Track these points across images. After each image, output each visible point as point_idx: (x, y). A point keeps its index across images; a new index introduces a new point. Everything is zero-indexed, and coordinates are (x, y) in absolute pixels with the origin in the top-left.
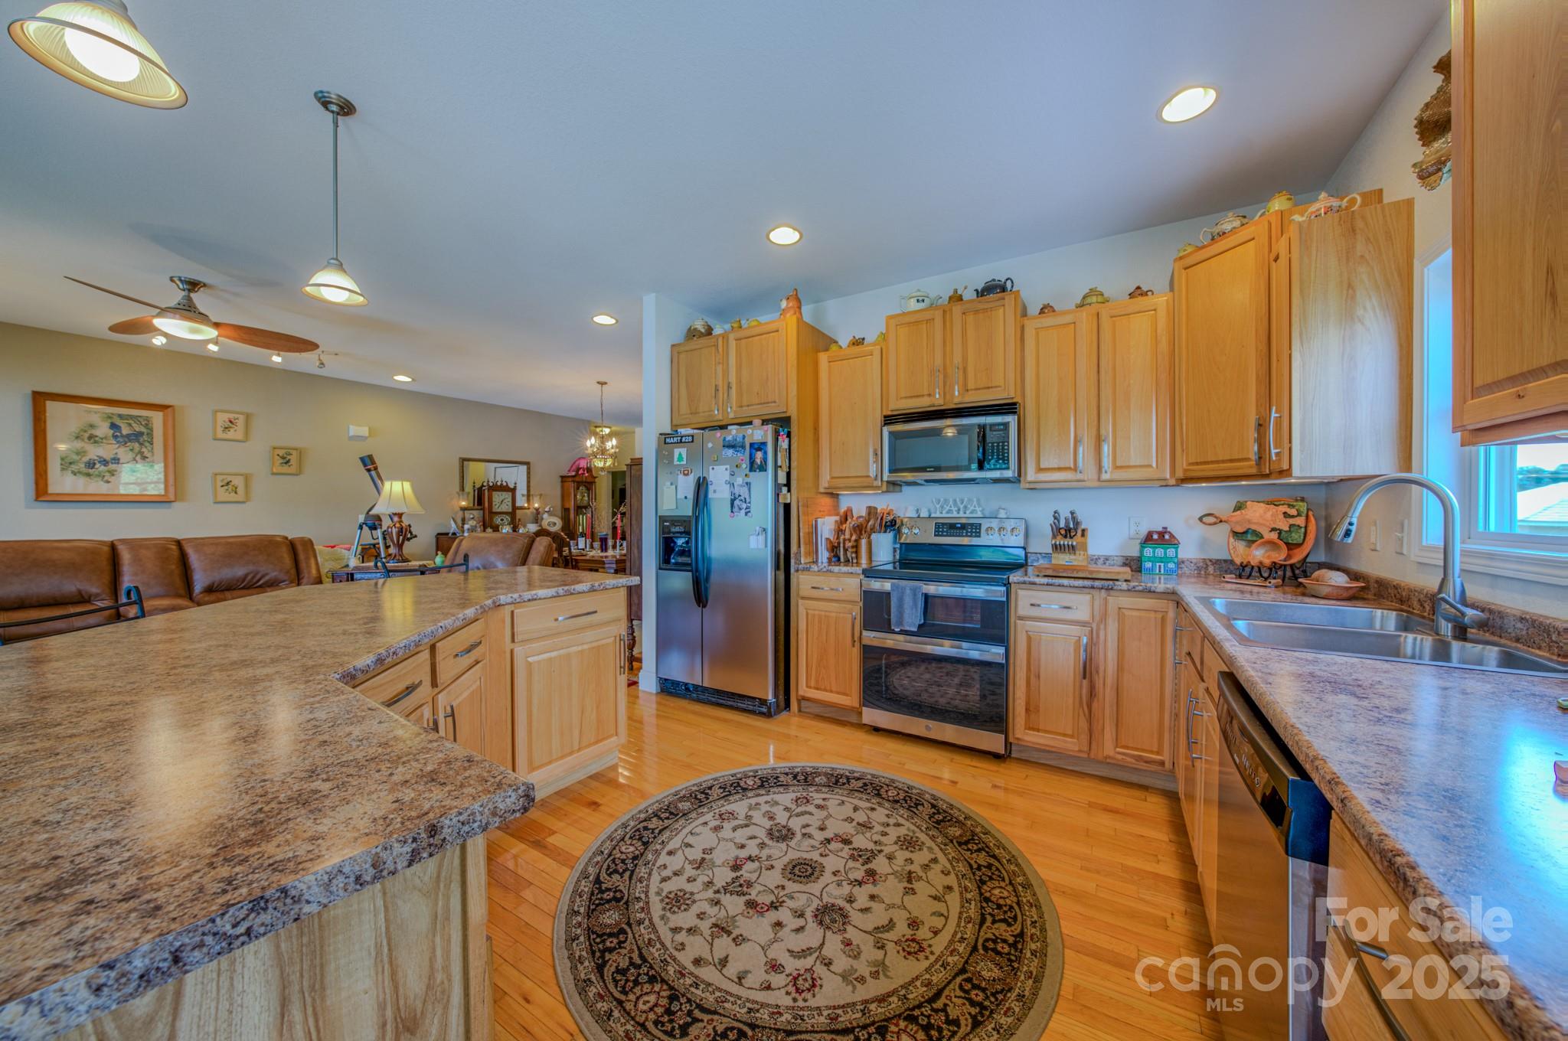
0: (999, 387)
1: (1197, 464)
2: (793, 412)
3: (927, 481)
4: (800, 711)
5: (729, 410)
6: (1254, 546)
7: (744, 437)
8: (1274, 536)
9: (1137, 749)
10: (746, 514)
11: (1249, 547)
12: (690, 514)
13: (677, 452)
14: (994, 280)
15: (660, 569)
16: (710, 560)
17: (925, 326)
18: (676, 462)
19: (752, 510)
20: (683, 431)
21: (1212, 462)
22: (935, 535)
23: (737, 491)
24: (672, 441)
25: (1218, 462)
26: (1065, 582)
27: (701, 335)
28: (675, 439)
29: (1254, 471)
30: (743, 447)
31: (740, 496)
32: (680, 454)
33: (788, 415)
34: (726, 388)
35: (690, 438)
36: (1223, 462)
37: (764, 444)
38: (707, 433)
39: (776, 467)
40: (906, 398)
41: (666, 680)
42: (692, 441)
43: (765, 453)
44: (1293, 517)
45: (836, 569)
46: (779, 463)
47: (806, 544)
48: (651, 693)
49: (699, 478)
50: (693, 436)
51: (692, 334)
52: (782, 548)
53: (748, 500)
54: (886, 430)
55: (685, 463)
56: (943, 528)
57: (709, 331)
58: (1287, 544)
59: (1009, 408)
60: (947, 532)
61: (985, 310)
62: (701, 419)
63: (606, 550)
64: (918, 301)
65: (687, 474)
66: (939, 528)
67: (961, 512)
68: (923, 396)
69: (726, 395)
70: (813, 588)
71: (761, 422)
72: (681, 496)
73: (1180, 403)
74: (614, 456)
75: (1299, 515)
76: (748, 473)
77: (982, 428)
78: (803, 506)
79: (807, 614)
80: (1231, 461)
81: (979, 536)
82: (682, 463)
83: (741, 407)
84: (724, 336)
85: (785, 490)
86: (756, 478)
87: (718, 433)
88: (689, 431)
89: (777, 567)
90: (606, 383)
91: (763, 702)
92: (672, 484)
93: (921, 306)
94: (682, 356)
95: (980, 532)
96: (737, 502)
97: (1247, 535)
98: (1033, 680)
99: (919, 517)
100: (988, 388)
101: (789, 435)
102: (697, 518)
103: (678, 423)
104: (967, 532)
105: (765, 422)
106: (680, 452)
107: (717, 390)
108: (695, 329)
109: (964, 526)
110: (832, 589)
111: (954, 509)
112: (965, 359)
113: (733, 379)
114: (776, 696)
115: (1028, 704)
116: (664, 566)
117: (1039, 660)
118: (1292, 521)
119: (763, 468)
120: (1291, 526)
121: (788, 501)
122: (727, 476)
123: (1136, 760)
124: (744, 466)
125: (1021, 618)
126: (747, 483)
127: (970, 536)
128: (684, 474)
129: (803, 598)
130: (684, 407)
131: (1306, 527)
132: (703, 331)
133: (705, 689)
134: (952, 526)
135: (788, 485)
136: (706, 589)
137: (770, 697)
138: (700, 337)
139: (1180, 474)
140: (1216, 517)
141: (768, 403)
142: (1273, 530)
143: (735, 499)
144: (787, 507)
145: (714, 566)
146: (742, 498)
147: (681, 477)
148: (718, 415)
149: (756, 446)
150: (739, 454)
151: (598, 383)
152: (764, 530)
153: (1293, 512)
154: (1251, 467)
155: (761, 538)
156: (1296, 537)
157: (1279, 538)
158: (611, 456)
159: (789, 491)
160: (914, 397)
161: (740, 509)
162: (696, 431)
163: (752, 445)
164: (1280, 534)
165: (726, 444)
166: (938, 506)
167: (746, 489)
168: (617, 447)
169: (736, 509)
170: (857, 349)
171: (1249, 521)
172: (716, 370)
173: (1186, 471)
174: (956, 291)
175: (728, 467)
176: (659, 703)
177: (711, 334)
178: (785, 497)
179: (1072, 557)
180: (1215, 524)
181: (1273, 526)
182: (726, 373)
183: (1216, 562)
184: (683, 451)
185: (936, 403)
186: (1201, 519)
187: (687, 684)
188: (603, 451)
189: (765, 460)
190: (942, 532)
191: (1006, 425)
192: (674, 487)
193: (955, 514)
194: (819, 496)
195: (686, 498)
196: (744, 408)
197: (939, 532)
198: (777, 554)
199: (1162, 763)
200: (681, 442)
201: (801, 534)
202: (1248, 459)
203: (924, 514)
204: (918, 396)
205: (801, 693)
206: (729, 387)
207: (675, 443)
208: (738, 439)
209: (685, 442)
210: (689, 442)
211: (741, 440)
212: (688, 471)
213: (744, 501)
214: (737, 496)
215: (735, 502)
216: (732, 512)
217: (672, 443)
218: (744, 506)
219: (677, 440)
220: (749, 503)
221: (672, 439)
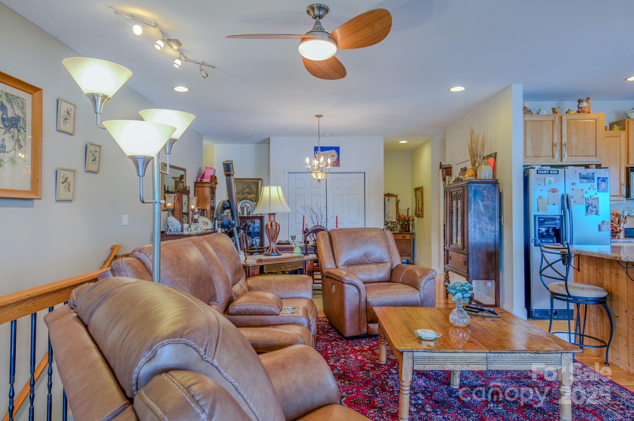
7: (593, 174)
13: (547, 179)
30: (593, 179)
31: (592, 204)
32: (550, 180)
33: (600, 163)
37: (606, 178)
41: (537, 310)
42: (558, 174)
43: (607, 183)
49: (563, 194)
55: (554, 185)
62: (542, 161)
65: (556, 192)
69: (561, 149)
82: (551, 185)
83: (571, 156)
84: (560, 117)
90: (322, 116)
94: (528, 123)
96: (590, 208)
119: (606, 190)
122: (583, 194)
126: (596, 198)
128: (553, 192)
130: (530, 152)
141: (589, 156)
143: (589, 206)
146: (593, 205)
147: (550, 193)
148: (555, 159)
149: (601, 179)
150: (591, 183)
151: (317, 116)
161: (592, 211)
163: (598, 178)
165: (582, 177)
169: (589, 211)
172: (553, 134)
175: (583, 189)
182: (561, 137)
184: (553, 179)
189: (607, 186)
200: (549, 173)
207: (545, 174)
208: (590, 174)
209: (552, 174)
210: (555, 174)
211: (592, 175)
212: (556, 190)
213: (594, 207)
214: (590, 205)
215: (589, 208)
216: (587, 213)
217: (542, 173)
218: (595, 210)
219: (547, 172)
220: (598, 208)
221: (542, 171)
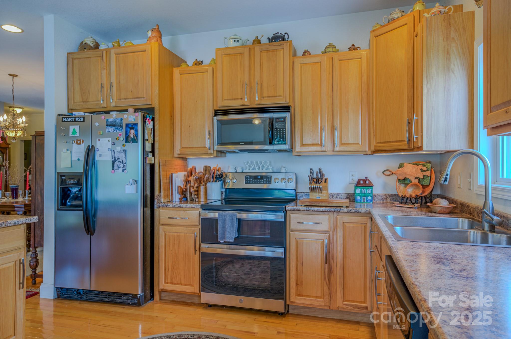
0: (281, 96)
1: (381, 143)
2: (156, 105)
3: (241, 150)
4: (160, 299)
5: (111, 101)
6: (408, 186)
7: (122, 120)
8: (416, 181)
9: (354, 301)
10: (123, 171)
11: (406, 187)
12: (82, 171)
13: (71, 128)
14: (278, 33)
15: (58, 210)
16: (96, 202)
17: (239, 56)
18: (71, 135)
19: (127, 168)
20: (77, 114)
21: (388, 142)
22: (246, 183)
23: (116, 156)
24: (68, 120)
25: (390, 142)
26: (316, 209)
27: (91, 48)
28: (70, 119)
29: (406, 147)
30: (121, 126)
31: (118, 159)
32: (74, 130)
33: (152, 106)
34: (109, 86)
35: (82, 119)
36: (393, 142)
37: (136, 125)
38: (95, 116)
39: (144, 140)
40: (228, 99)
41: (62, 288)
42: (84, 121)
43: (137, 131)
44: (425, 171)
45: (184, 205)
46: (147, 138)
47: (164, 190)
48: (50, 300)
49: (89, 146)
50: (84, 118)
51: (83, 47)
52: (148, 193)
53: (124, 162)
54: (216, 118)
55: (78, 135)
56: (250, 179)
57: (97, 46)
58: (422, 185)
59: (286, 109)
60: (252, 181)
61: (273, 51)
62: (91, 106)
63: (17, 197)
64: (235, 41)
65: (80, 144)
66: (248, 179)
67: (261, 169)
68: (238, 99)
69: (109, 91)
70: (169, 218)
71: (133, 110)
72: (75, 158)
73: (373, 109)
74: (24, 129)
75: (427, 170)
76: (124, 143)
77: (271, 119)
78: (163, 165)
79: (165, 235)
80: (397, 141)
81: (271, 183)
82: (76, 135)
83: (120, 99)
84: (108, 51)
85: (150, 155)
86: (130, 146)
87: (103, 116)
88: (81, 114)
89: (145, 206)
90: (16, 76)
91: (135, 296)
92: (67, 150)
93: (236, 44)
94: (76, 61)
95: (271, 181)
96: (117, 163)
97: (404, 181)
98: (299, 265)
99: (236, 172)
100: (275, 96)
101: (153, 119)
102: (87, 174)
103: (74, 108)
104: (263, 182)
105: (136, 110)
106: (74, 129)
107: (102, 87)
108: (86, 44)
109: (262, 178)
110: (182, 218)
111: (256, 167)
112: (262, 78)
113: (114, 80)
114: (144, 291)
115: (297, 281)
116: (62, 208)
117: (303, 254)
118: (424, 173)
119: (135, 140)
120: (424, 176)
121: (153, 162)
122: (109, 145)
123: (354, 308)
124: (122, 139)
125: (292, 231)
126: (124, 150)
127: (266, 183)
128: (78, 144)
129: (163, 225)
130: (78, 97)
131: (431, 176)
132: (92, 45)
133: (91, 292)
134: (255, 178)
135: (153, 152)
136: (94, 222)
137: (139, 292)
138: (89, 49)
139: (373, 148)
140: (390, 172)
141: (139, 98)
142: (416, 178)
143: (115, 161)
144: (152, 166)
145: (100, 207)
146: (120, 160)
147: (75, 145)
148: (103, 104)
149: (130, 126)
150: (118, 131)
151: (10, 75)
152: (136, 181)
153: (425, 169)
154: (405, 145)
155: (134, 187)
156: (426, 182)
157: (419, 182)
158: (21, 129)
159: (153, 155)
160: (233, 99)
161: (119, 168)
162: (86, 114)
163: (127, 125)
164: (419, 180)
165: (109, 124)
166: (247, 166)
167: (123, 154)
168: (26, 123)
169: (116, 168)
170: (198, 68)
171: (405, 174)
172: (101, 73)
173: (375, 146)
174: (257, 37)
175: (110, 139)
176: (55, 306)
177: (98, 48)
178: (151, 159)
179: (320, 194)
180: (390, 175)
181: (416, 176)
182: (109, 75)
183: (391, 196)
184: (77, 128)
185: (246, 104)
186: (383, 173)
187: (78, 290)
188: (14, 126)
189: (136, 135)
190: (250, 181)
191: (284, 118)
192: (69, 152)
193: (257, 170)
194: (174, 159)
195: (79, 160)
196: (122, 100)
197: (247, 181)
198: (145, 197)
199: (366, 308)
200: (75, 121)
201: (162, 184)
202: (404, 141)
203: (239, 170)
204: (235, 99)
205: (161, 287)
206: (111, 86)
207: (70, 121)
208: (117, 121)
209: (78, 121)
210: (81, 121)
211: (120, 122)
212: (80, 141)
213: (121, 162)
214: (117, 159)
215: (115, 163)
216: (113, 169)
217: (68, 121)
218: (122, 165)
219: (72, 119)
220: (126, 163)
221: (68, 118)
